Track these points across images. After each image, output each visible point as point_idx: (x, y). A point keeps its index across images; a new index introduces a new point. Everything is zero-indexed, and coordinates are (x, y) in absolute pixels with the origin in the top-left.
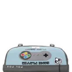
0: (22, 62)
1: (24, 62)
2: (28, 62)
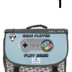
0: (49, 37)
1: (48, 37)
2: (44, 37)
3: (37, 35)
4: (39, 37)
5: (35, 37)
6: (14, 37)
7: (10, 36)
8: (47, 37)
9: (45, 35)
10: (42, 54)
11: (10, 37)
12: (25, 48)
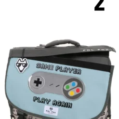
0: (80, 74)
1: (78, 73)
2: (70, 72)
3: (60, 68)
4: (62, 71)
5: (57, 70)
6: (24, 65)
7: (17, 63)
8: (76, 73)
9: (73, 69)
10: (62, 101)
11: (18, 65)
12: (37, 87)
